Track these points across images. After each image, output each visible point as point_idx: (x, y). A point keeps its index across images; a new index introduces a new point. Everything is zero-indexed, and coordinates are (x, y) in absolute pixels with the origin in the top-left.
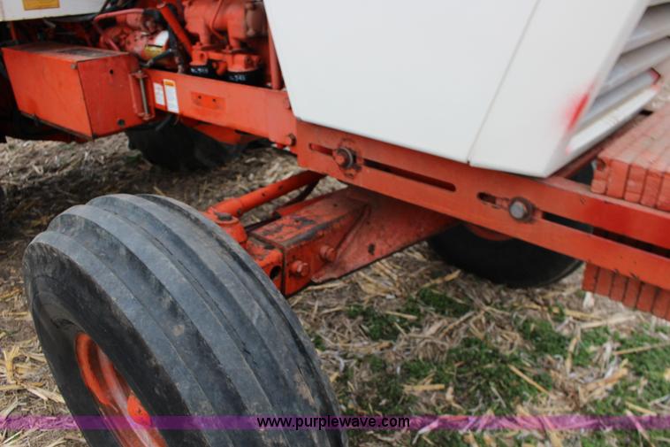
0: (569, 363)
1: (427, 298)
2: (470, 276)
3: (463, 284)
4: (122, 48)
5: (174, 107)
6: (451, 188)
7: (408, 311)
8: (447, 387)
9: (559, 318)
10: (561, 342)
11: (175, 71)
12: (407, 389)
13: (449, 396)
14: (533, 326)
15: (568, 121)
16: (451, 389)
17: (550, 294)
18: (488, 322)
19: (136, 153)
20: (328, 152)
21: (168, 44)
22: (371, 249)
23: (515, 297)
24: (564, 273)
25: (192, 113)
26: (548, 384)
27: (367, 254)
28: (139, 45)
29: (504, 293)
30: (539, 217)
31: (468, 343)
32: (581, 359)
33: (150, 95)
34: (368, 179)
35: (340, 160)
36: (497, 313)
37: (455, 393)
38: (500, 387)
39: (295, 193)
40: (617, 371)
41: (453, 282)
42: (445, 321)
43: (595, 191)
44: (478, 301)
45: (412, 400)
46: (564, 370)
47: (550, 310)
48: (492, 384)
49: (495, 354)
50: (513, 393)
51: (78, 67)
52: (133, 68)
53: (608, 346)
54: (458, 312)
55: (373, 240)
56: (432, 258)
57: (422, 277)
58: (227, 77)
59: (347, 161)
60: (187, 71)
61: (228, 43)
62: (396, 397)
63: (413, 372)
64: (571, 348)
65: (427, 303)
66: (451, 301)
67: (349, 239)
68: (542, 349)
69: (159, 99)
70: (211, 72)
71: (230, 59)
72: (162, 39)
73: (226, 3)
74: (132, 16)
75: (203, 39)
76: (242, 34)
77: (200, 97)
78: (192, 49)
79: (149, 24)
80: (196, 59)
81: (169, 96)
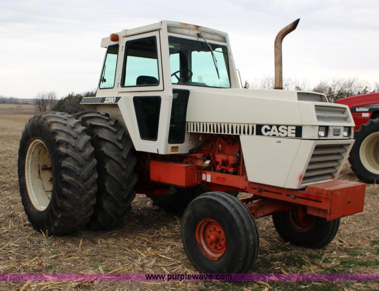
4: (192, 163)
5: (209, 180)
6: (281, 194)
11: (211, 170)
14: (312, 255)
15: (299, 180)
16: (284, 263)
18: (298, 253)
20: (255, 189)
21: (210, 164)
23: (308, 250)
25: (215, 182)
28: (199, 163)
30: (297, 197)
31: (291, 256)
33: (201, 177)
36: (302, 252)
37: (286, 264)
38: (299, 262)
42: (284, 252)
46: (320, 262)
48: (297, 262)
49: (299, 257)
50: (302, 264)
51: (186, 168)
52: (197, 169)
58: (227, 172)
59: (260, 190)
60: (215, 171)
61: (228, 164)
67: (259, 211)
69: (204, 178)
70: (222, 171)
71: (228, 168)
72: (208, 162)
73: (229, 155)
74: (199, 155)
75: (220, 163)
76: (232, 163)
77: (219, 178)
78: (217, 165)
79: (204, 158)
80: (218, 168)
81: (208, 177)
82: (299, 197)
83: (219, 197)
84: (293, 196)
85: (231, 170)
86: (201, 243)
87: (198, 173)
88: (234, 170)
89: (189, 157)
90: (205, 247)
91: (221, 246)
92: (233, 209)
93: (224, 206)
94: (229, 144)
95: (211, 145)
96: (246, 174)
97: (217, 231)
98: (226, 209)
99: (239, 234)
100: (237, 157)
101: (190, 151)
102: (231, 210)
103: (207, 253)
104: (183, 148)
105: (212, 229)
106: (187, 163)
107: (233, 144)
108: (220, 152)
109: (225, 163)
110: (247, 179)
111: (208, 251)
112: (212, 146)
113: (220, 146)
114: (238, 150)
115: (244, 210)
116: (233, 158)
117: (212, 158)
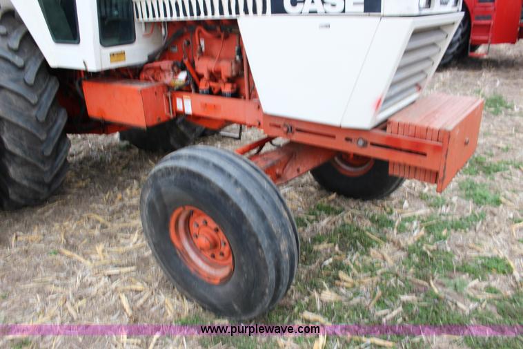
0: (395, 231)
1: (319, 208)
2: (342, 196)
3: (338, 201)
4: (156, 81)
5: (189, 110)
6: (334, 137)
7: (310, 214)
8: (335, 245)
9: (391, 213)
10: (391, 223)
11: (190, 91)
12: (315, 248)
13: (337, 248)
14: (376, 218)
15: (375, 108)
16: (337, 245)
17: (385, 203)
18: (353, 217)
19: (126, 143)
20: (278, 127)
21: (187, 79)
22: (298, 170)
23: (367, 205)
24: (391, 189)
25: (200, 112)
26: (385, 240)
27: (296, 172)
28: (168, 79)
29: (361, 204)
30: (369, 145)
31: (344, 225)
32: (401, 229)
33: (174, 104)
34: (297, 137)
35: (285, 129)
36: (358, 212)
37: (339, 247)
38: (361, 242)
39: (255, 151)
40: (418, 233)
41: (333, 200)
42: (331, 217)
43: (388, 133)
44: (346, 208)
45: (318, 252)
46: (393, 234)
47: (385, 209)
48: (357, 241)
49: (358, 229)
50: (368, 244)
51: (143, 92)
52: (165, 90)
53: (415, 223)
54: (337, 213)
55: (298, 166)
56: (320, 189)
57: (315, 199)
58: (220, 94)
59: (288, 130)
60: (197, 91)
61: (221, 78)
62: (310, 251)
63: (317, 240)
64: (396, 224)
65: (320, 210)
66: (333, 209)
67: (287, 167)
68: (382, 226)
69: (179, 107)
70: (211, 92)
71: (222, 86)
72: (182, 76)
73: (220, 59)
74: (166, 64)
75: (206, 76)
76: (229, 74)
77: (206, 105)
78: (200, 80)
79: (175, 68)
80: (203, 86)
81: (186, 105)
82: (372, 144)
83: (206, 163)
84: (361, 143)
85: (227, 89)
86: (183, 247)
87: (167, 98)
88: (232, 88)
89: (148, 69)
90: (193, 255)
91: (222, 254)
92: (239, 191)
93: (217, 186)
94: (219, 37)
95: (185, 42)
96: (256, 96)
97: (210, 228)
98: (223, 193)
99: (258, 245)
100: (236, 62)
101: (149, 57)
102: (235, 195)
103: (197, 266)
104: (135, 53)
105: (201, 223)
106: (147, 80)
107: (227, 37)
108: (204, 54)
109: (215, 76)
110: (259, 107)
111: (200, 263)
112: (189, 43)
113: (203, 43)
114: (236, 48)
115: (261, 187)
116: (229, 64)
117: (188, 66)
